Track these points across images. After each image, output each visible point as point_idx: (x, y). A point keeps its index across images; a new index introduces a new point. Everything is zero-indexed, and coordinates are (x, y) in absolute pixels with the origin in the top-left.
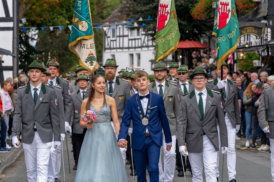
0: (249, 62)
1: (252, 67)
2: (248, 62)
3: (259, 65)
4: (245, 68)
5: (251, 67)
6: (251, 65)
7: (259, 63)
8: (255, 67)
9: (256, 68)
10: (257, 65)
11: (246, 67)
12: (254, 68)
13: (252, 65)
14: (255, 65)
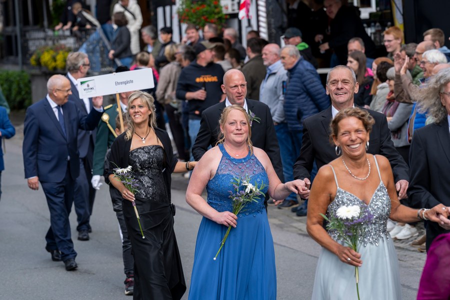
0: (212, 5)
1: (220, 15)
2: (209, 5)
3: (233, 10)
4: (203, 18)
5: (217, 17)
6: (216, 11)
7: (233, 5)
8: (226, 15)
9: (228, 17)
10: (230, 11)
11: (206, 16)
12: (224, 17)
13: (220, 12)
14: (225, 12)
